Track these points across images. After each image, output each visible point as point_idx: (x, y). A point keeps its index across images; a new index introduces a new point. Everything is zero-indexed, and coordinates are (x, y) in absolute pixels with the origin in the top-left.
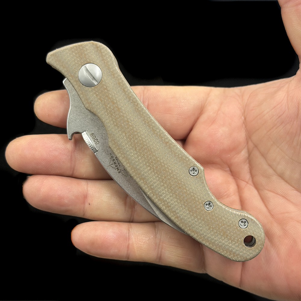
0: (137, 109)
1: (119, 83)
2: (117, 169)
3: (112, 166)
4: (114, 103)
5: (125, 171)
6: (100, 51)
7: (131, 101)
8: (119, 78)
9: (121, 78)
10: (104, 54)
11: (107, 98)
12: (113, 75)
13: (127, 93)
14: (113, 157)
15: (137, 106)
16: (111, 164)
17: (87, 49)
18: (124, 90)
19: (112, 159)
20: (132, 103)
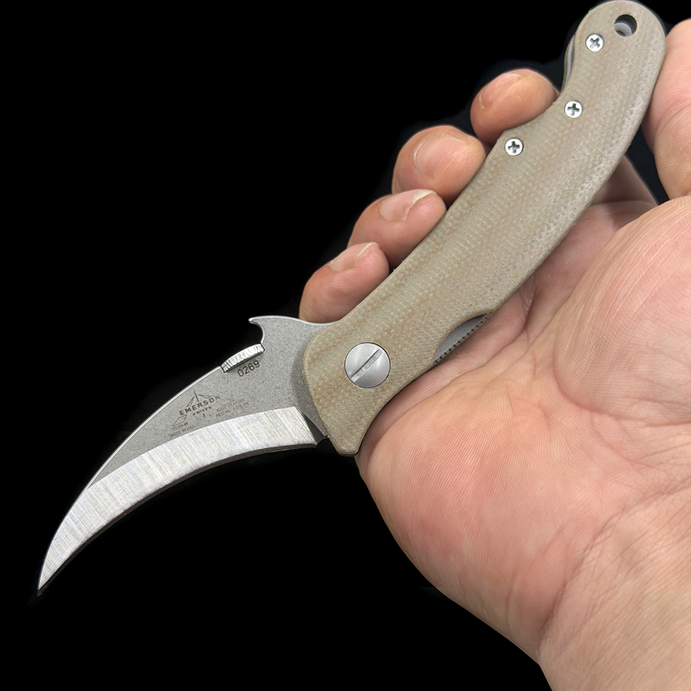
0: (416, 268)
1: (374, 309)
2: (187, 408)
3: (195, 398)
4: (414, 312)
5: (183, 424)
6: (318, 354)
7: (403, 282)
8: (364, 310)
9: (365, 308)
10: (324, 346)
11: (406, 328)
12: (360, 322)
13: (390, 292)
14: (211, 402)
15: (410, 270)
16: (198, 397)
17: (319, 379)
18: (384, 299)
19: (208, 400)
20: (406, 280)
